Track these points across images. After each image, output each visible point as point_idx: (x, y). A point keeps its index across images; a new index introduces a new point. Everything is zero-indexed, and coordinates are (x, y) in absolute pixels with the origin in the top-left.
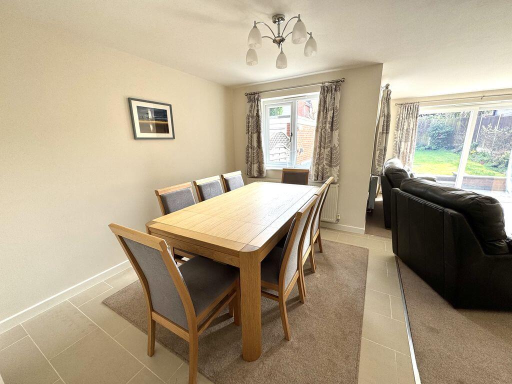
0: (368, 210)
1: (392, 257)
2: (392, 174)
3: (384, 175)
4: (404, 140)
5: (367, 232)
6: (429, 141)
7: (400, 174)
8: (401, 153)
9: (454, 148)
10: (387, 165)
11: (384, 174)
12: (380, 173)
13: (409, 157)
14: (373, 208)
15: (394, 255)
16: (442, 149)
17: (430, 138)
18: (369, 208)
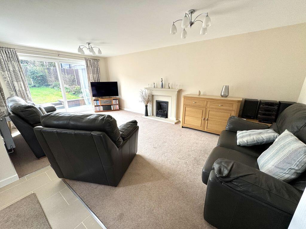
0: (9, 151)
1: (61, 182)
2: (22, 111)
3: (12, 115)
4: (14, 79)
5: (21, 175)
6: (32, 82)
7: (32, 111)
8: (17, 91)
9: (49, 85)
10: (10, 104)
11: (11, 113)
12: (6, 114)
13: (27, 94)
14: (14, 147)
15: (60, 179)
16: (43, 86)
17: (32, 80)
18: (9, 148)
